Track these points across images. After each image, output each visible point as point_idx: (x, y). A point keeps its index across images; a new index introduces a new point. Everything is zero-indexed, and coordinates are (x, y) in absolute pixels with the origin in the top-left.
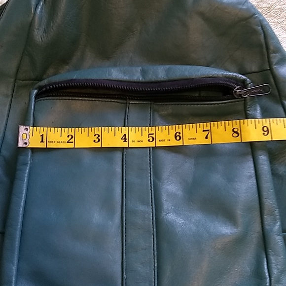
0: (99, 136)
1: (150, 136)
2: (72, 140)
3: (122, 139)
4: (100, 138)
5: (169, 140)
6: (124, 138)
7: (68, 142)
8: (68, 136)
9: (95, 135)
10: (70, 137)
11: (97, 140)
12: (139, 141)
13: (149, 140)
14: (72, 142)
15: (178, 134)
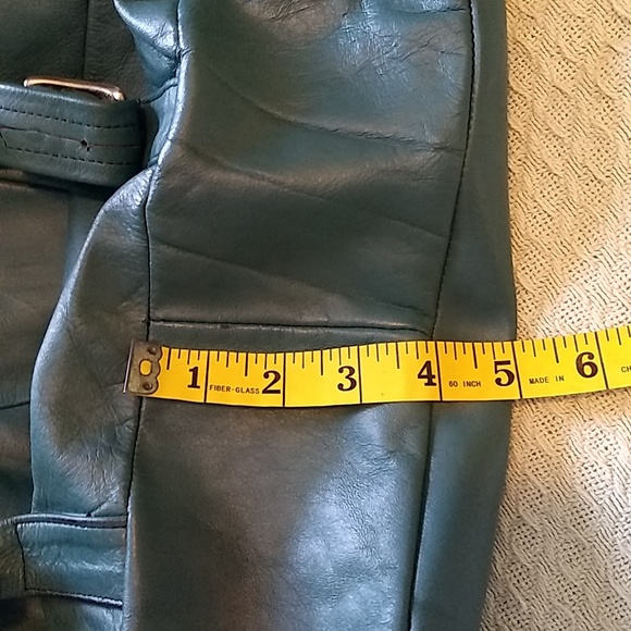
0: (352, 371)
1: (499, 367)
2: (278, 386)
3: (420, 376)
4: (355, 376)
5: (562, 378)
6: (425, 373)
7: (265, 391)
8: (266, 376)
9: (341, 371)
10: (272, 376)
11: (347, 384)
12: (469, 384)
13: (498, 381)
14: (278, 392)
15: (585, 359)
